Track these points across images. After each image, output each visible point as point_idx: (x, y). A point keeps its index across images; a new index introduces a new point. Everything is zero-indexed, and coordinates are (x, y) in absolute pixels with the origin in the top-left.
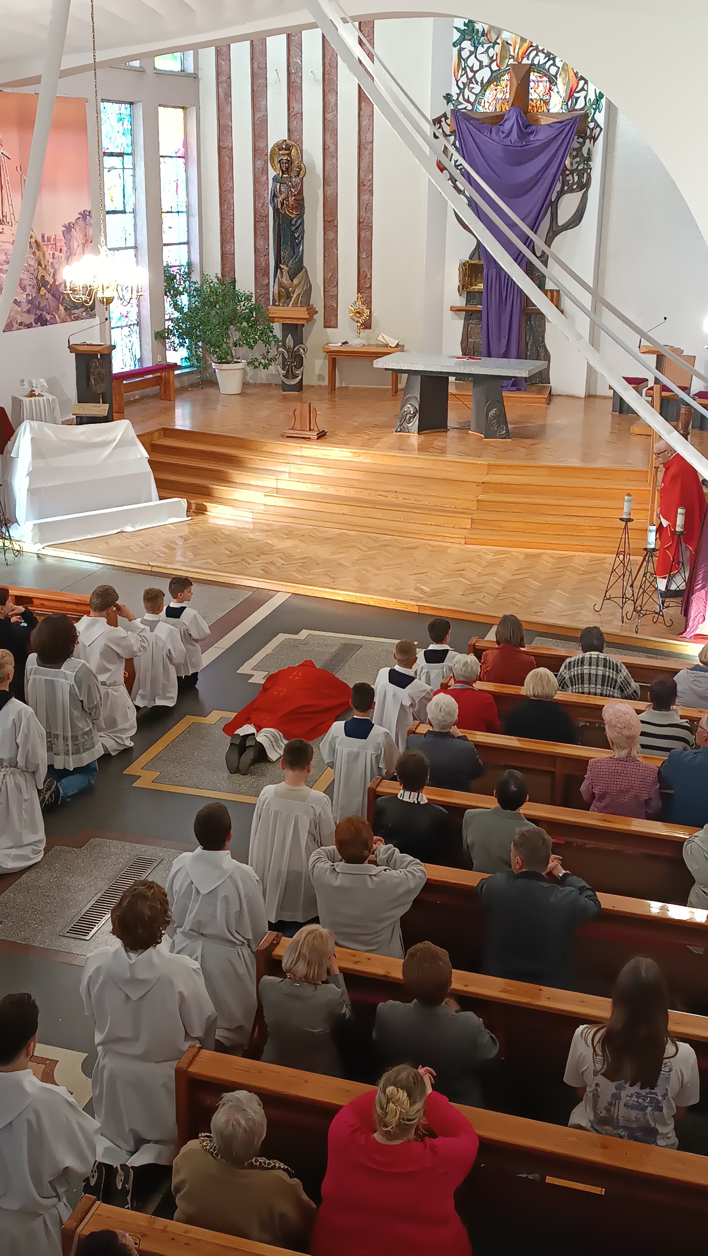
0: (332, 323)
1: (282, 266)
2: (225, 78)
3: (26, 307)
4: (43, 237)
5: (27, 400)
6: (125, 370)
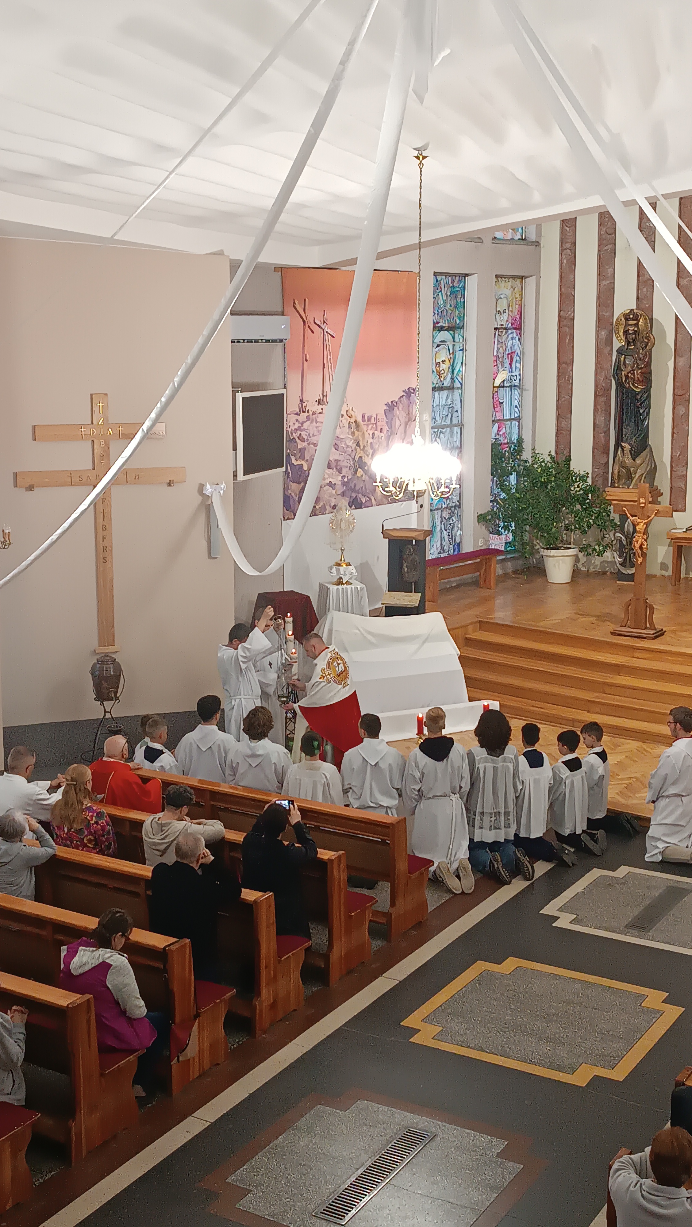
0: (680, 506)
1: (623, 444)
3: (341, 489)
4: (363, 415)
5: (334, 588)
6: (442, 555)
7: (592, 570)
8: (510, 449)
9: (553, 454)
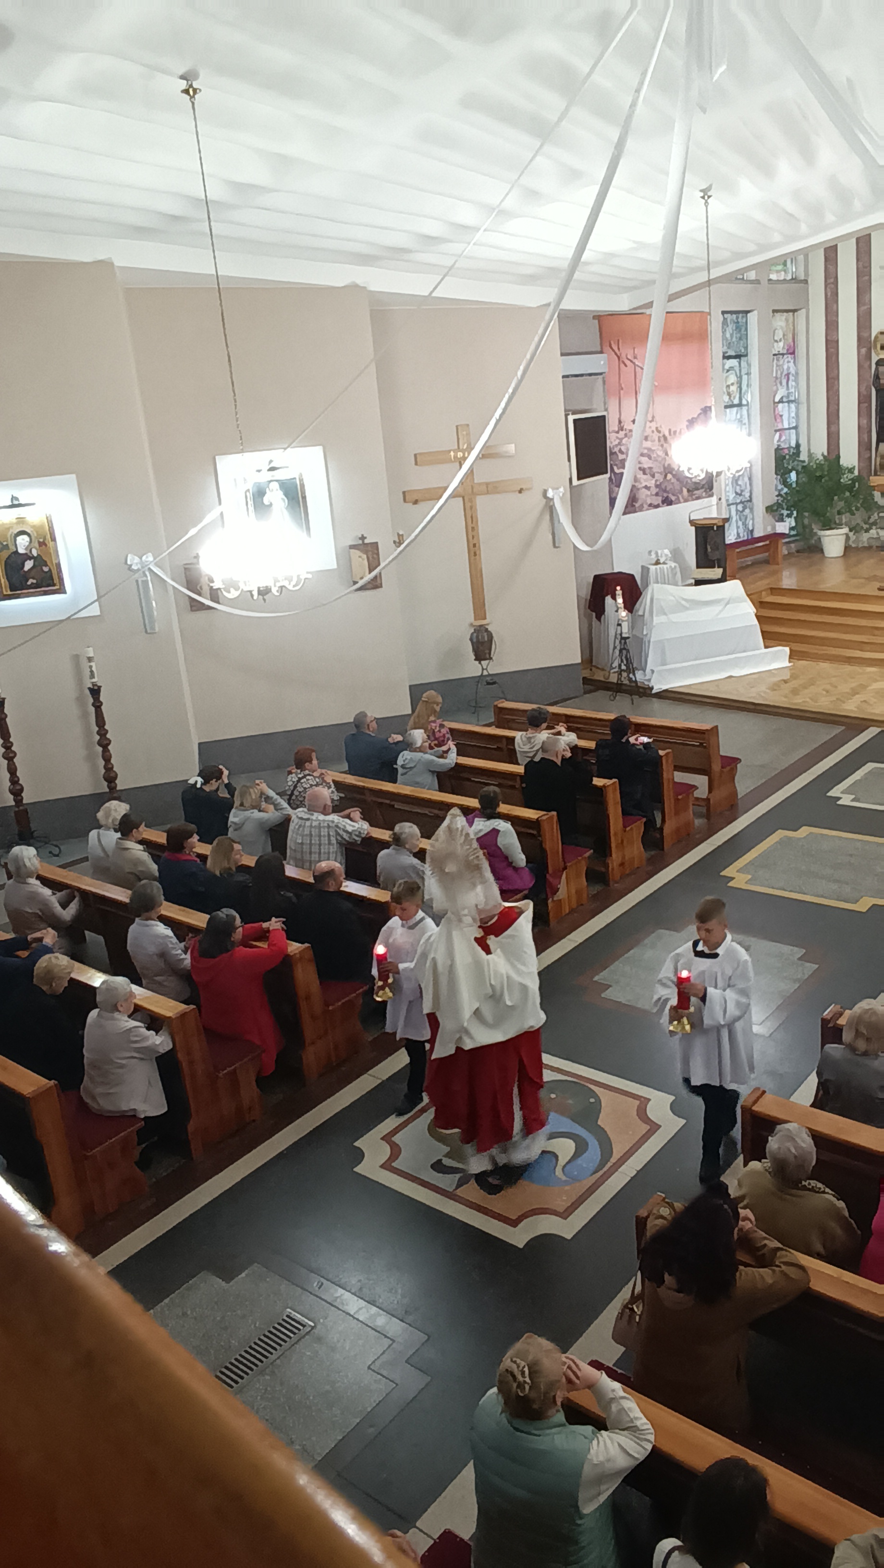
2: (832, 280)
3: (654, 490)
5: (653, 568)
6: (739, 540)
7: (860, 545)
8: (790, 451)
9: (826, 454)
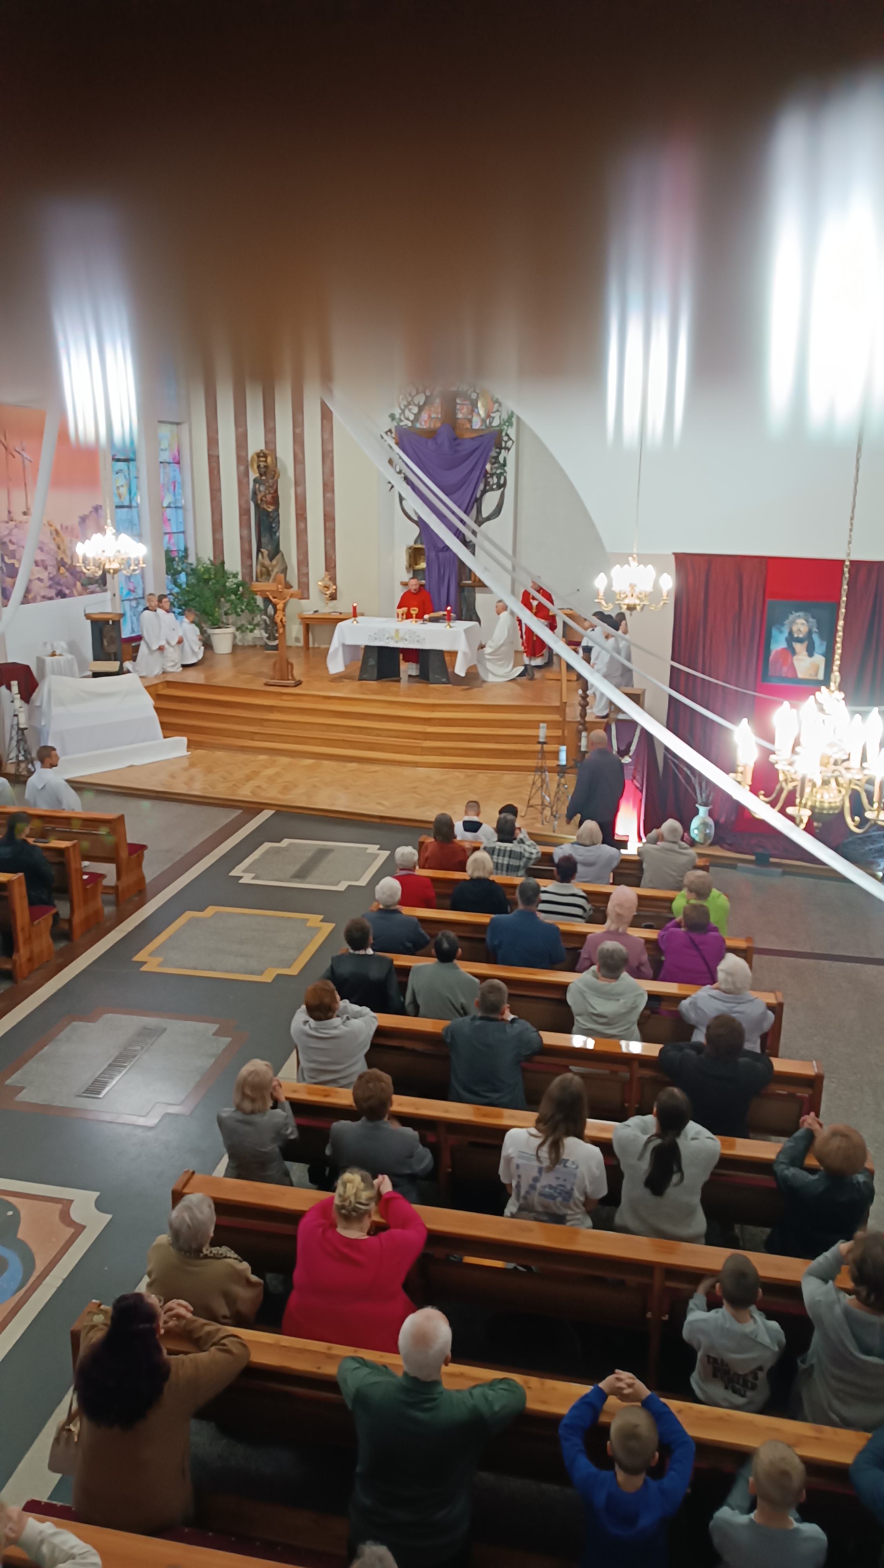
0: (305, 596)
1: (263, 550)
3: (48, 583)
4: (62, 526)
5: (49, 660)
7: (246, 644)
8: (178, 553)
9: (212, 558)
